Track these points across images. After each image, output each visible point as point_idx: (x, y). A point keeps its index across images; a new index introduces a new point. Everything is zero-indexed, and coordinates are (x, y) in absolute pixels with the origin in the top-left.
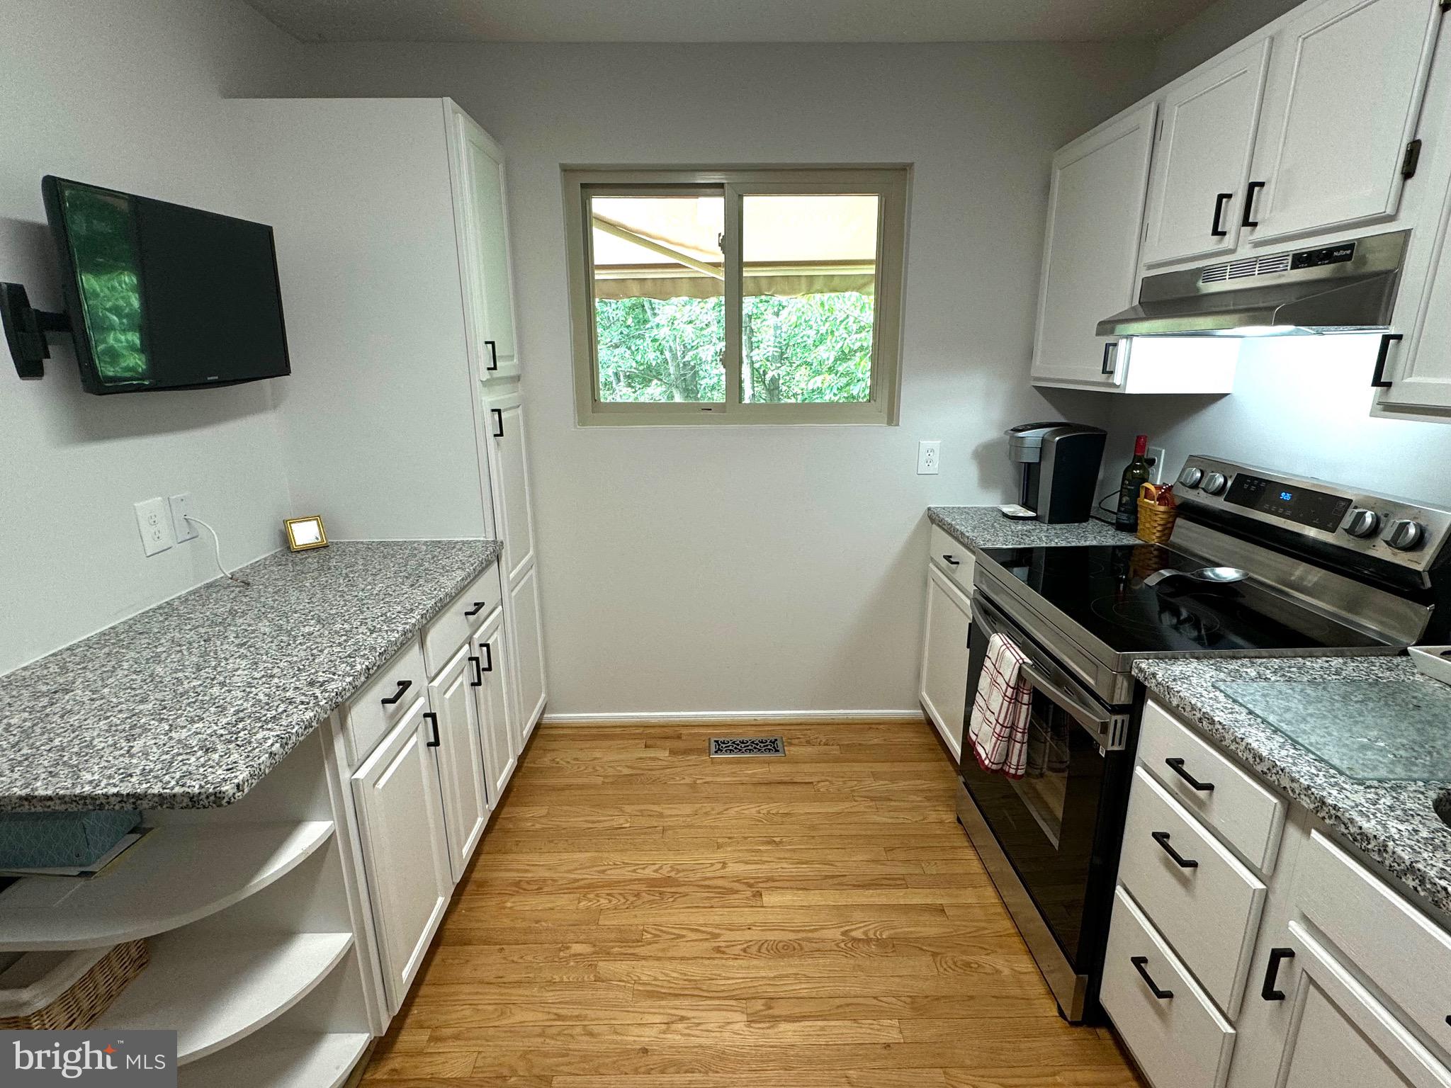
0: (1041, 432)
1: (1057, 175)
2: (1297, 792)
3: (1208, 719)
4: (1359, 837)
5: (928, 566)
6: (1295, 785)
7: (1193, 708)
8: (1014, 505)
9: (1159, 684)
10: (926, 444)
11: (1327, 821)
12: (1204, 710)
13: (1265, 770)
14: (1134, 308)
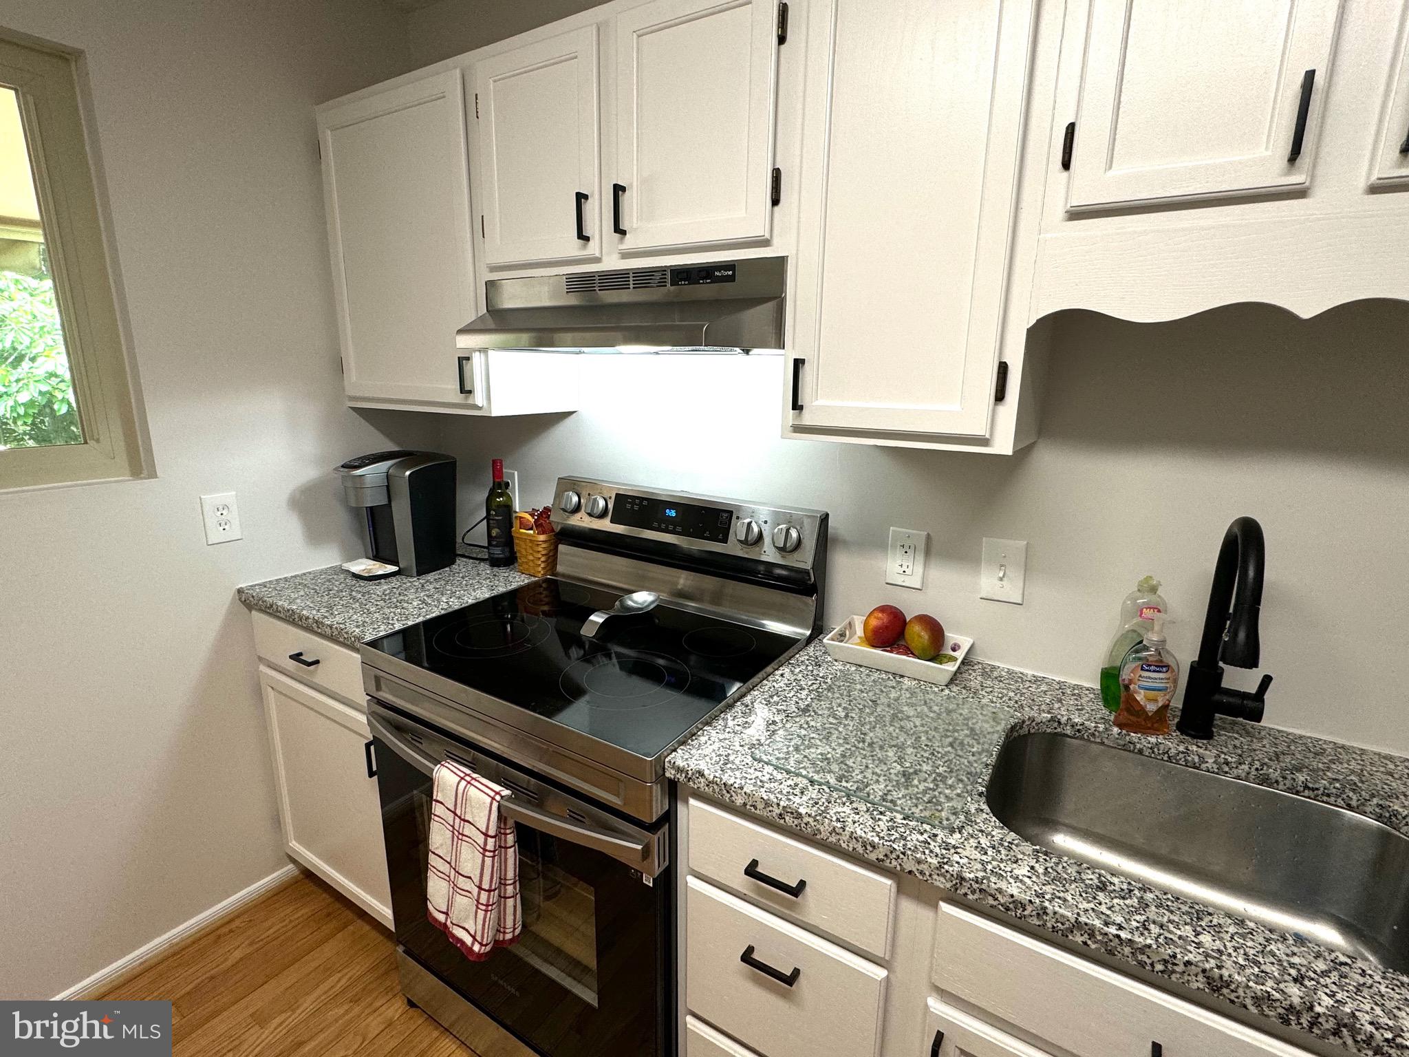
0: (383, 466)
1: (328, 139)
2: (927, 874)
3: (792, 813)
4: (1011, 906)
5: (257, 670)
6: (921, 867)
7: (767, 804)
8: (360, 560)
9: (712, 782)
10: (211, 499)
11: (970, 897)
12: (782, 803)
13: (881, 857)
14: (481, 318)
